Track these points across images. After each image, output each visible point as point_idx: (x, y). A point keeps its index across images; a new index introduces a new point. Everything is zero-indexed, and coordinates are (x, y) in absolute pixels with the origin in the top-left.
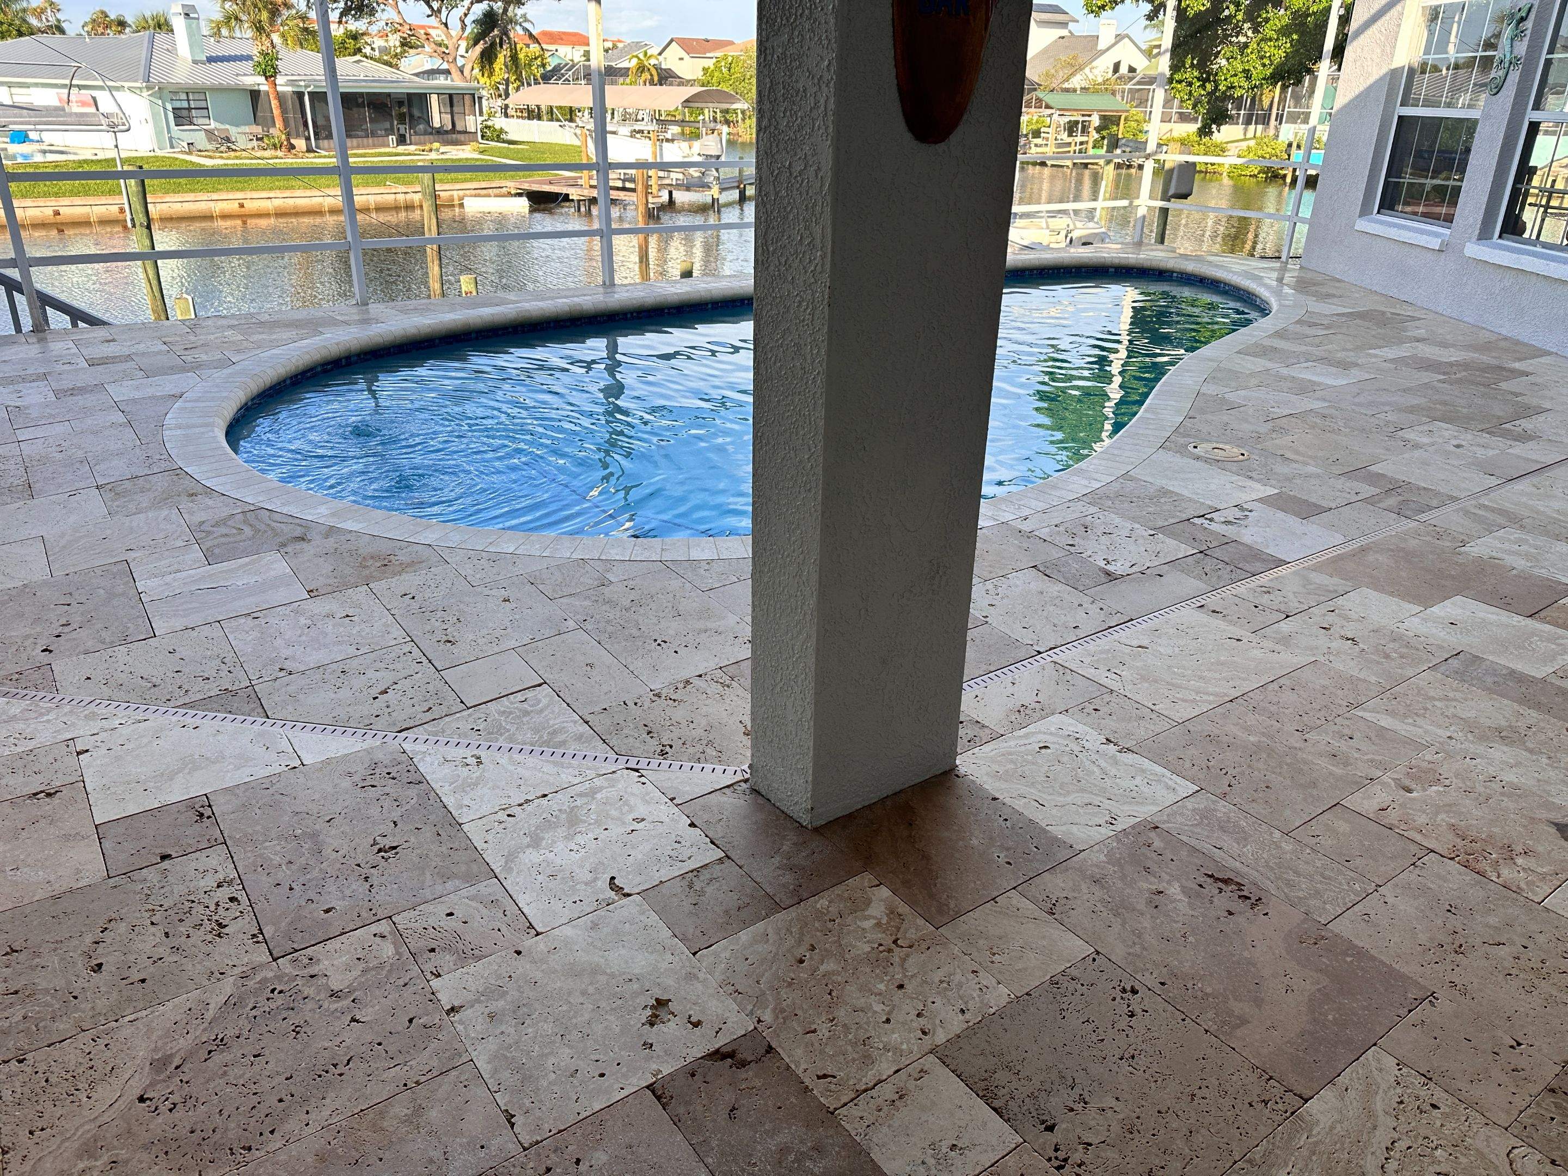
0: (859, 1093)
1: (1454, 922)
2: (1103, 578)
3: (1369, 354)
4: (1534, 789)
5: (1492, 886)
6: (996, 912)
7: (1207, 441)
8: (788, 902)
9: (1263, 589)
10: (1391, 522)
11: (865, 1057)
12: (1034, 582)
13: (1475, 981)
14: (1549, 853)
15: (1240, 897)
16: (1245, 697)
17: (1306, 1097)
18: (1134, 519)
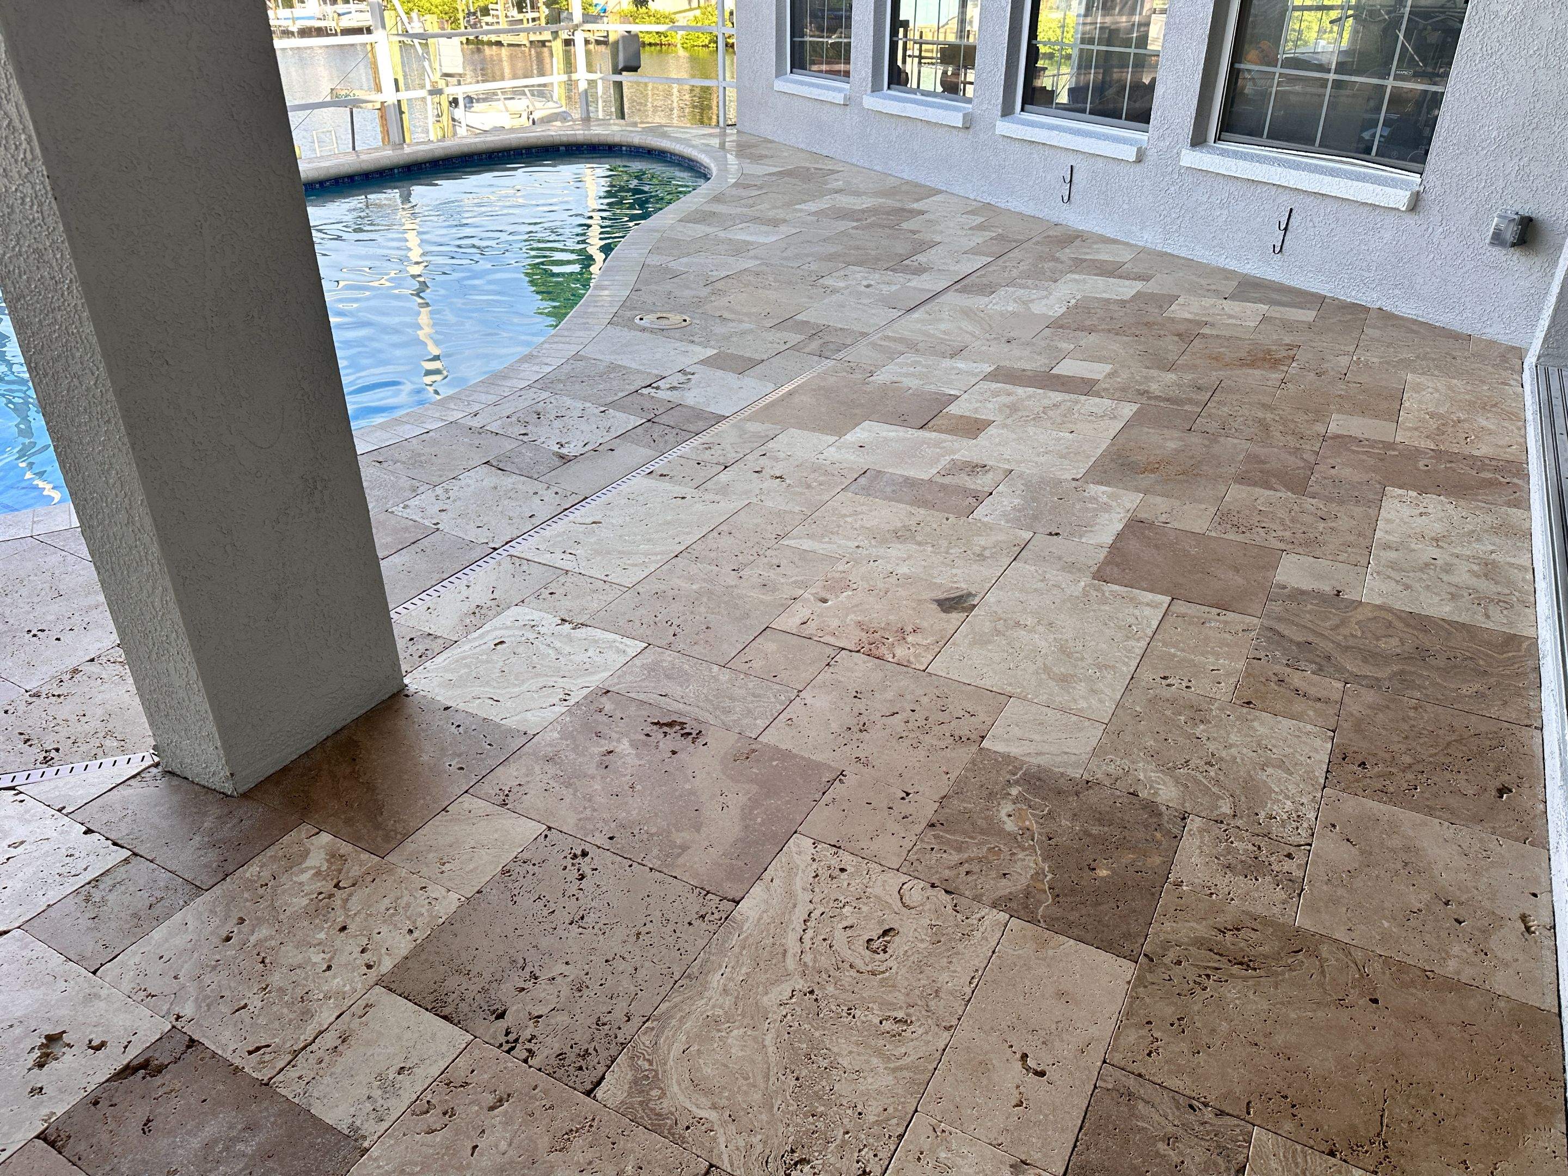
0: (296, 1054)
1: (860, 705)
2: (557, 462)
3: (796, 210)
4: (921, 575)
5: (888, 666)
6: (447, 821)
7: (652, 312)
8: (211, 883)
9: (706, 446)
10: (814, 364)
11: (303, 1013)
12: (489, 478)
13: (875, 751)
14: (932, 626)
15: (682, 735)
16: (689, 550)
17: (737, 899)
18: (585, 399)
